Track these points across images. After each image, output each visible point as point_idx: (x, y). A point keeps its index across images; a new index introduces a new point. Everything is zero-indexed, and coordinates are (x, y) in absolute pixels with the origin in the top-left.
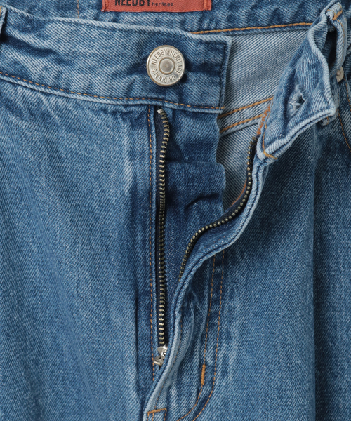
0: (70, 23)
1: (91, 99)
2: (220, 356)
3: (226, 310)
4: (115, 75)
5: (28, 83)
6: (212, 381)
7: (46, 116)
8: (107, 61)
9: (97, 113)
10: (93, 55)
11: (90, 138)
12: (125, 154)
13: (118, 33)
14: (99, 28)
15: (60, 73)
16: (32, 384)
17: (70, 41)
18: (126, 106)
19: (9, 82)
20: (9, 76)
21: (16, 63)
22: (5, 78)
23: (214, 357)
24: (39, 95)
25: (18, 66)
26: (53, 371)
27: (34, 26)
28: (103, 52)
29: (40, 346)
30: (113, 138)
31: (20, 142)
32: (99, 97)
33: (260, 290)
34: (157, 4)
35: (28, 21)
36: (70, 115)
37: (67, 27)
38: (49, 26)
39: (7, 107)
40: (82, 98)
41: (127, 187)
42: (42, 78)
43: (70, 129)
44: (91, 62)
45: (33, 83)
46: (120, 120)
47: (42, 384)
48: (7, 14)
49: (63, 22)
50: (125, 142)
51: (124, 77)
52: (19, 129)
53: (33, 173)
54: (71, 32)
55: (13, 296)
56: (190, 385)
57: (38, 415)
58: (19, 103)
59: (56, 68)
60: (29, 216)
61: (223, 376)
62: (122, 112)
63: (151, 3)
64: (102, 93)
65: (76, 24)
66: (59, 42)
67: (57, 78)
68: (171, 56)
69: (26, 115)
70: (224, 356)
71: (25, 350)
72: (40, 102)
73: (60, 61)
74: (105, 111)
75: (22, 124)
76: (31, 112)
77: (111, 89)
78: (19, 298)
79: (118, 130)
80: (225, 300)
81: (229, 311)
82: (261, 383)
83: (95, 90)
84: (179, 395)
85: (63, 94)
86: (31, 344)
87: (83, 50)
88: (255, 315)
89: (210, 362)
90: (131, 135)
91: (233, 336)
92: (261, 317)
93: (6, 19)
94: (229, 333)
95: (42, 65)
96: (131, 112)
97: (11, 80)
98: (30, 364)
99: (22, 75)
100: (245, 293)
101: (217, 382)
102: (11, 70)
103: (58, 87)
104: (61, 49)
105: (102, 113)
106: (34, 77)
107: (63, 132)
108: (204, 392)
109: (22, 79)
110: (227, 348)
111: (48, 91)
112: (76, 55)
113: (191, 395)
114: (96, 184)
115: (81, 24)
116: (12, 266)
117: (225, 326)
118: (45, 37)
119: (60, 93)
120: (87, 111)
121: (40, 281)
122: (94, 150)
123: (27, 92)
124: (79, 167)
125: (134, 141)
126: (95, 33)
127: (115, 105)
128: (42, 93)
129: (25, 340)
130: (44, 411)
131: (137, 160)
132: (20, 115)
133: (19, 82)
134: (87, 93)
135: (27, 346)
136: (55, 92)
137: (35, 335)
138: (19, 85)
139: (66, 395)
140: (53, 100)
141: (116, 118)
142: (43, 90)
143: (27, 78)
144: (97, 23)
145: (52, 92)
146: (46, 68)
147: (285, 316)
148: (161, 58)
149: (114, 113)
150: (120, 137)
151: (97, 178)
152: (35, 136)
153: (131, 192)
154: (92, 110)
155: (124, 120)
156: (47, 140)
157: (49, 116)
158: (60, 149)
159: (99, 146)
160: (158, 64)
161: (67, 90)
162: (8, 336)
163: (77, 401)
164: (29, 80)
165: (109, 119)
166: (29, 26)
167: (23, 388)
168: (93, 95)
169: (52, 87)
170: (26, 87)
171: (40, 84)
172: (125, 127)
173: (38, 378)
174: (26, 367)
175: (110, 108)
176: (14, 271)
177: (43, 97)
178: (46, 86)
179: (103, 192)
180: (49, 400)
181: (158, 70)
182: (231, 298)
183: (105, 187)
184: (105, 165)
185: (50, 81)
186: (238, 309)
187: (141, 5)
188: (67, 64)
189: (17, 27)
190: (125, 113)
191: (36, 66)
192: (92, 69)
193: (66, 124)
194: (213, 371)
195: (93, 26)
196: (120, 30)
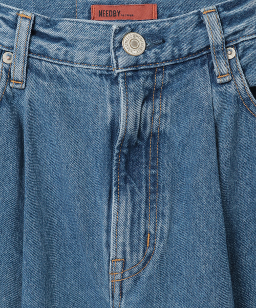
0: (73, 22)
1: (86, 67)
2: (159, 228)
3: (161, 199)
4: (100, 52)
5: (48, 58)
6: (154, 244)
7: (60, 78)
8: (95, 43)
9: (90, 75)
10: (87, 40)
11: (87, 91)
12: (108, 100)
13: (101, 27)
14: (90, 24)
15: (67, 52)
16: (45, 247)
17: (73, 32)
18: (108, 71)
19: (37, 59)
20: (37, 55)
21: (41, 47)
22: (35, 57)
23: (155, 229)
24: (55, 65)
25: (42, 49)
26: (58, 240)
27: (51, 24)
28: (92, 38)
29: (50, 224)
30: (100, 91)
31: (44, 94)
32: (91, 65)
33: (180, 185)
34: (124, 15)
35: (48, 21)
36: (74, 77)
37: (71, 24)
38: (60, 24)
39: (36, 74)
40: (81, 66)
41: (109, 121)
42: (56, 55)
43: (75, 86)
44: (86, 44)
45: (51, 58)
46: (104, 80)
47: (51, 247)
48: (35, 18)
49: (69, 21)
50: (108, 93)
51: (106, 53)
52: (43, 86)
53: (52, 113)
54: (74, 27)
55: (35, 191)
56: (138, 245)
57: (49, 267)
58: (44, 71)
59: (64, 49)
60: (45, 141)
61: (161, 240)
62: (105, 75)
63: (120, 15)
64: (92, 63)
65: (77, 22)
66: (66, 33)
67: (66, 54)
68: (137, 38)
69: (48, 78)
70: (161, 228)
71: (42, 225)
72: (56, 70)
73: (67, 45)
74: (95, 74)
75: (45, 84)
76: (50, 76)
77: (98, 60)
78: (39, 192)
79: (103, 86)
80: (159, 192)
81: (163, 199)
82: (184, 242)
83: (88, 61)
84: (132, 251)
85: (70, 64)
86: (45, 222)
87: (80, 37)
88: (178, 200)
89: (152, 232)
90: (111, 89)
91: (166, 215)
92: (182, 202)
93: (34, 21)
94: (163, 213)
95: (56, 47)
96: (111, 75)
97: (38, 57)
98: (45, 234)
99: (45, 54)
100: (171, 188)
101: (157, 245)
102: (38, 51)
103: (66, 61)
104: (68, 37)
105: (93, 76)
106: (52, 55)
107: (70, 88)
108: (148, 251)
109: (44, 56)
110: (163, 223)
111: (60, 63)
112: (76, 40)
113: (139, 251)
114: (90, 119)
115: (79, 22)
116: (35, 172)
117: (161, 209)
118: (58, 30)
119: (67, 64)
120: (84, 75)
121: (50, 183)
122: (89, 98)
123: (48, 64)
124: (81, 108)
125: (113, 92)
126: (88, 27)
127: (101, 70)
128: (57, 64)
129: (42, 219)
130: (52, 265)
131: (115, 104)
132: (44, 78)
133: (43, 58)
134: (83, 63)
135: (43, 223)
136: (65, 64)
137: (48, 216)
138: (43, 60)
139: (66, 255)
140: (64, 68)
141: (102, 79)
142: (57, 62)
143: (48, 56)
144: (89, 21)
145: (62, 63)
146: (59, 49)
147: (194, 200)
148: (130, 39)
149: (101, 75)
150: (104, 90)
151: (91, 115)
152: (53, 90)
153: (111, 124)
154: (88, 74)
155: (107, 79)
156: (60, 93)
157: (62, 78)
158: (69, 98)
159: (92, 96)
160: (129, 42)
161: (71, 62)
162: (31, 214)
163: (73, 259)
164: (49, 57)
165: (98, 79)
166: (48, 24)
167: (39, 248)
168: (87, 64)
169: (62, 61)
170: (47, 61)
171: (55, 59)
172: (107, 84)
173: (49, 244)
174: (42, 236)
175: (98, 72)
176: (36, 175)
177: (57, 67)
178: (59, 60)
179: (95, 124)
180: (56, 259)
181: (129, 46)
182: (163, 191)
183: (96, 120)
184: (96, 108)
185: (61, 57)
186: (168, 198)
187: (114, 16)
188: (71, 47)
189: (41, 25)
190: (107, 75)
191: (52, 48)
192: (86, 49)
193: (72, 83)
194: (155, 238)
195: (87, 23)
196: (102, 25)
